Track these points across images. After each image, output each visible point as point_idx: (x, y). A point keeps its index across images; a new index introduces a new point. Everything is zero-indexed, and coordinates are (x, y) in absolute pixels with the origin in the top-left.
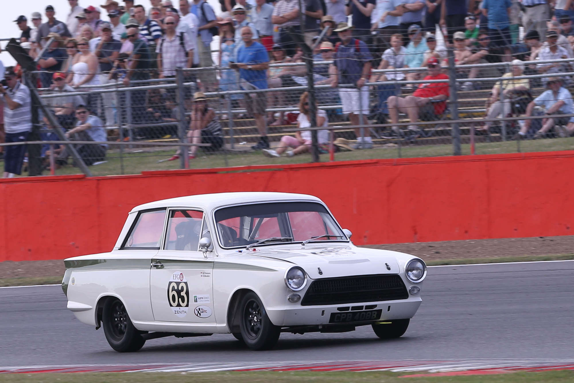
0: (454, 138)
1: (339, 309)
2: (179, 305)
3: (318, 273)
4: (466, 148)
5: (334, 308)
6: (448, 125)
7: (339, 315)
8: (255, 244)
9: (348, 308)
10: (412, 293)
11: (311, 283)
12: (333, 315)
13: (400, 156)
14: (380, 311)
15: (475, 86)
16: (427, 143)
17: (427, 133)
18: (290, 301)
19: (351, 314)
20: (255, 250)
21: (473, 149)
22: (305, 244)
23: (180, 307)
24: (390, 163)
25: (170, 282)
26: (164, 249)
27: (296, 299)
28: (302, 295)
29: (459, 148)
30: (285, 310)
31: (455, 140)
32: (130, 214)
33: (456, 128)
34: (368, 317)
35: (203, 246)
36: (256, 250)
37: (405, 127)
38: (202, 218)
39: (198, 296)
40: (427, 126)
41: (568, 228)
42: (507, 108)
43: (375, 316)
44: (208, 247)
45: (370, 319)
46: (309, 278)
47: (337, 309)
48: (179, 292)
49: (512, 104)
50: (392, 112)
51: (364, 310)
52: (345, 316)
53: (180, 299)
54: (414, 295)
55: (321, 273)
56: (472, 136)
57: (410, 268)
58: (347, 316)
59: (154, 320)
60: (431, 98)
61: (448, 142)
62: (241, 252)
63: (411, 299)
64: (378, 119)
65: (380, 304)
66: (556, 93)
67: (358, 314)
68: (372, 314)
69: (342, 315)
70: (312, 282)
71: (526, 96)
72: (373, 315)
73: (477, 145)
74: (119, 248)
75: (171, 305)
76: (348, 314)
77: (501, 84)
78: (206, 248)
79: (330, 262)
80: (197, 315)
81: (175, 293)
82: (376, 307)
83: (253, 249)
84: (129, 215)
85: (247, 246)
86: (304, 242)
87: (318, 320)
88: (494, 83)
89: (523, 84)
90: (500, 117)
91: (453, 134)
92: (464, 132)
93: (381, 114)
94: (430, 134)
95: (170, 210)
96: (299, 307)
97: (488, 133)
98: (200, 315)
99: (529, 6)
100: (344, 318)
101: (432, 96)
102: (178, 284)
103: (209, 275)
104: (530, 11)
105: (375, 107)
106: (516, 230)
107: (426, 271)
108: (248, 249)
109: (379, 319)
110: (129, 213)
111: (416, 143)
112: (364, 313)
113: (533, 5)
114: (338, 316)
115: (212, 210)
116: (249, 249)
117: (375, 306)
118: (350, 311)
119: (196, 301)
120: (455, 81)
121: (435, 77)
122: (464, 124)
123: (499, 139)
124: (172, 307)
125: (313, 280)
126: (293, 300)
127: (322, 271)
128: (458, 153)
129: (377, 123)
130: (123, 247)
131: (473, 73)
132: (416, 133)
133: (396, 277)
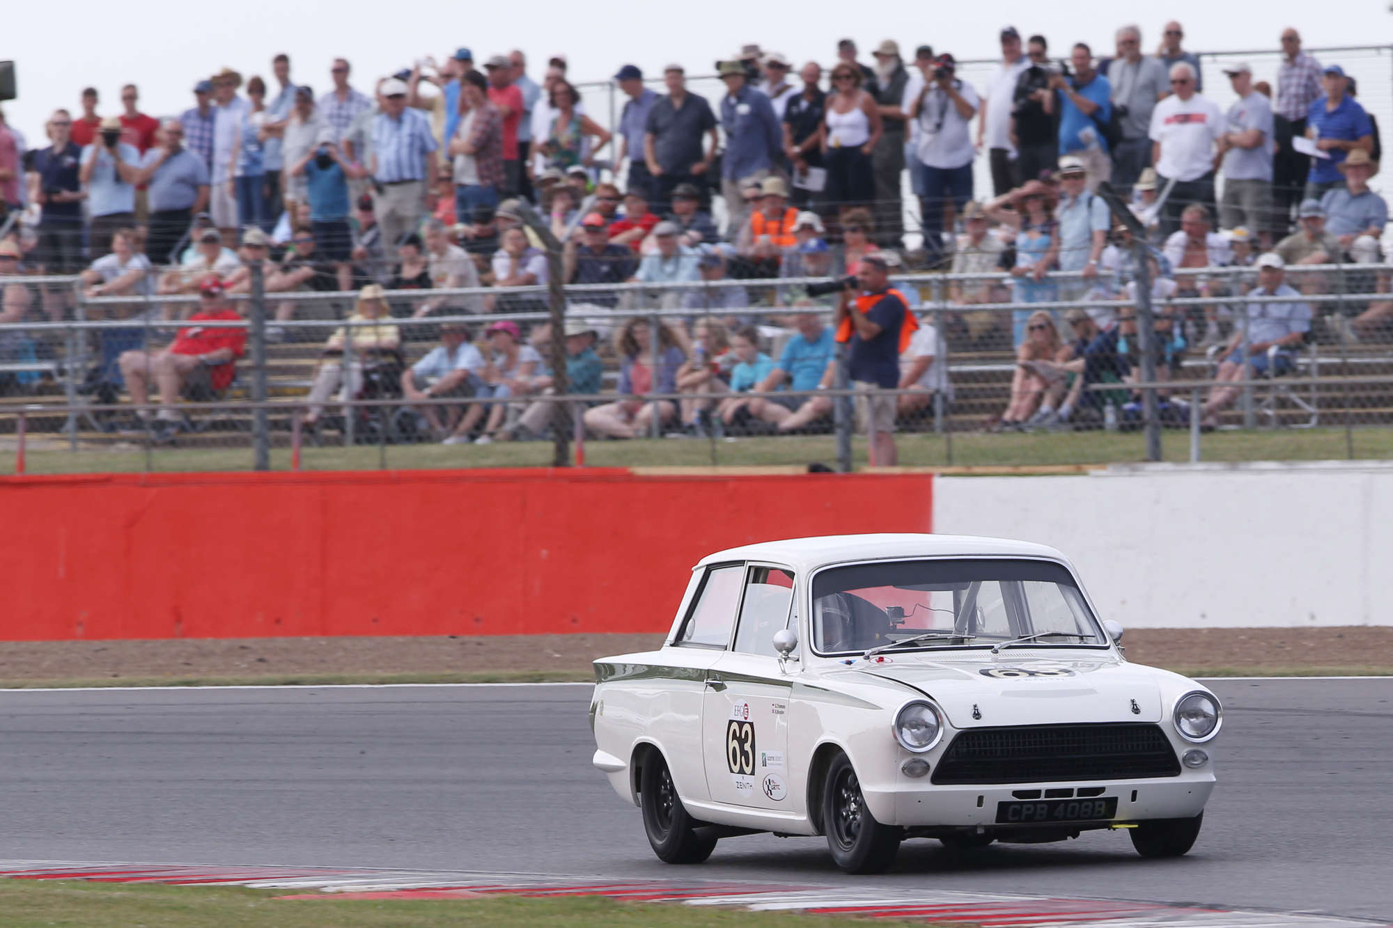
0: (257, 436)
1: (1015, 793)
2: (742, 771)
3: (971, 716)
4: (280, 458)
5: (1004, 791)
6: (247, 410)
7: (1017, 807)
8: (885, 648)
9: (1037, 793)
10: (1188, 764)
11: (953, 737)
12: (1003, 807)
13: (149, 466)
14: (1113, 802)
15: (289, 336)
16: (195, 444)
17: (194, 425)
18: (906, 775)
19: (1045, 806)
20: (881, 660)
21: (297, 460)
22: (999, 650)
23: (744, 775)
24: (130, 480)
25: (730, 721)
26: (733, 650)
27: (918, 771)
28: (934, 762)
29: (265, 457)
30: (895, 793)
31: (257, 442)
32: (696, 569)
33: (262, 418)
34: (1086, 813)
35: (780, 647)
36: (885, 659)
37: (154, 412)
38: (791, 588)
39: (769, 754)
40: (194, 411)
41: (477, 620)
42: (356, 381)
43: (1103, 810)
44: (789, 650)
45: (1090, 818)
46: (951, 727)
47: (1011, 793)
48: (742, 742)
49: (366, 373)
50: (130, 382)
51: (1075, 797)
52: (1033, 809)
53: (743, 757)
54: (1192, 768)
55: (977, 715)
56: (295, 435)
57: (1185, 709)
58: (1036, 809)
59: (710, 799)
60: (203, 357)
61: (246, 443)
62: (849, 663)
63: (1186, 778)
64: (100, 394)
65: (1113, 786)
66: (452, 353)
67: (1062, 805)
68: (1094, 806)
69: (1025, 806)
70: (954, 734)
71: (391, 360)
72: (1097, 809)
73: (306, 451)
74: (672, 643)
75: (732, 771)
76: (1039, 806)
77: (347, 334)
78: (784, 652)
79: (1005, 693)
80: (767, 794)
81: (735, 744)
82: (1103, 792)
83: (877, 658)
84: (694, 572)
85: (866, 651)
86: (997, 646)
87: (970, 816)
88: (329, 332)
89: (389, 334)
90: (342, 398)
91: (257, 428)
92: (276, 425)
93: (105, 385)
94: (200, 427)
95: (750, 567)
96: (925, 786)
97: (316, 429)
98: (771, 794)
99: (392, 183)
100: (1030, 812)
101: (205, 351)
102: (741, 724)
103: (783, 710)
104: (393, 193)
105: (96, 370)
106: (375, 620)
107: (1221, 719)
108: (868, 658)
109: (1113, 817)
110: (693, 569)
111: (173, 444)
112: (1077, 804)
113: (400, 182)
114: (1015, 809)
115: (809, 572)
116: (870, 657)
117: (1102, 790)
118: (1042, 798)
119: (765, 765)
120: (263, 327)
121: (214, 316)
122: (277, 410)
123: (338, 442)
124: (732, 774)
125: (959, 731)
126: (913, 769)
127: (981, 710)
128: (263, 465)
129: (96, 403)
130: (678, 642)
131: (283, 311)
132: (172, 424)
133: (1152, 730)
